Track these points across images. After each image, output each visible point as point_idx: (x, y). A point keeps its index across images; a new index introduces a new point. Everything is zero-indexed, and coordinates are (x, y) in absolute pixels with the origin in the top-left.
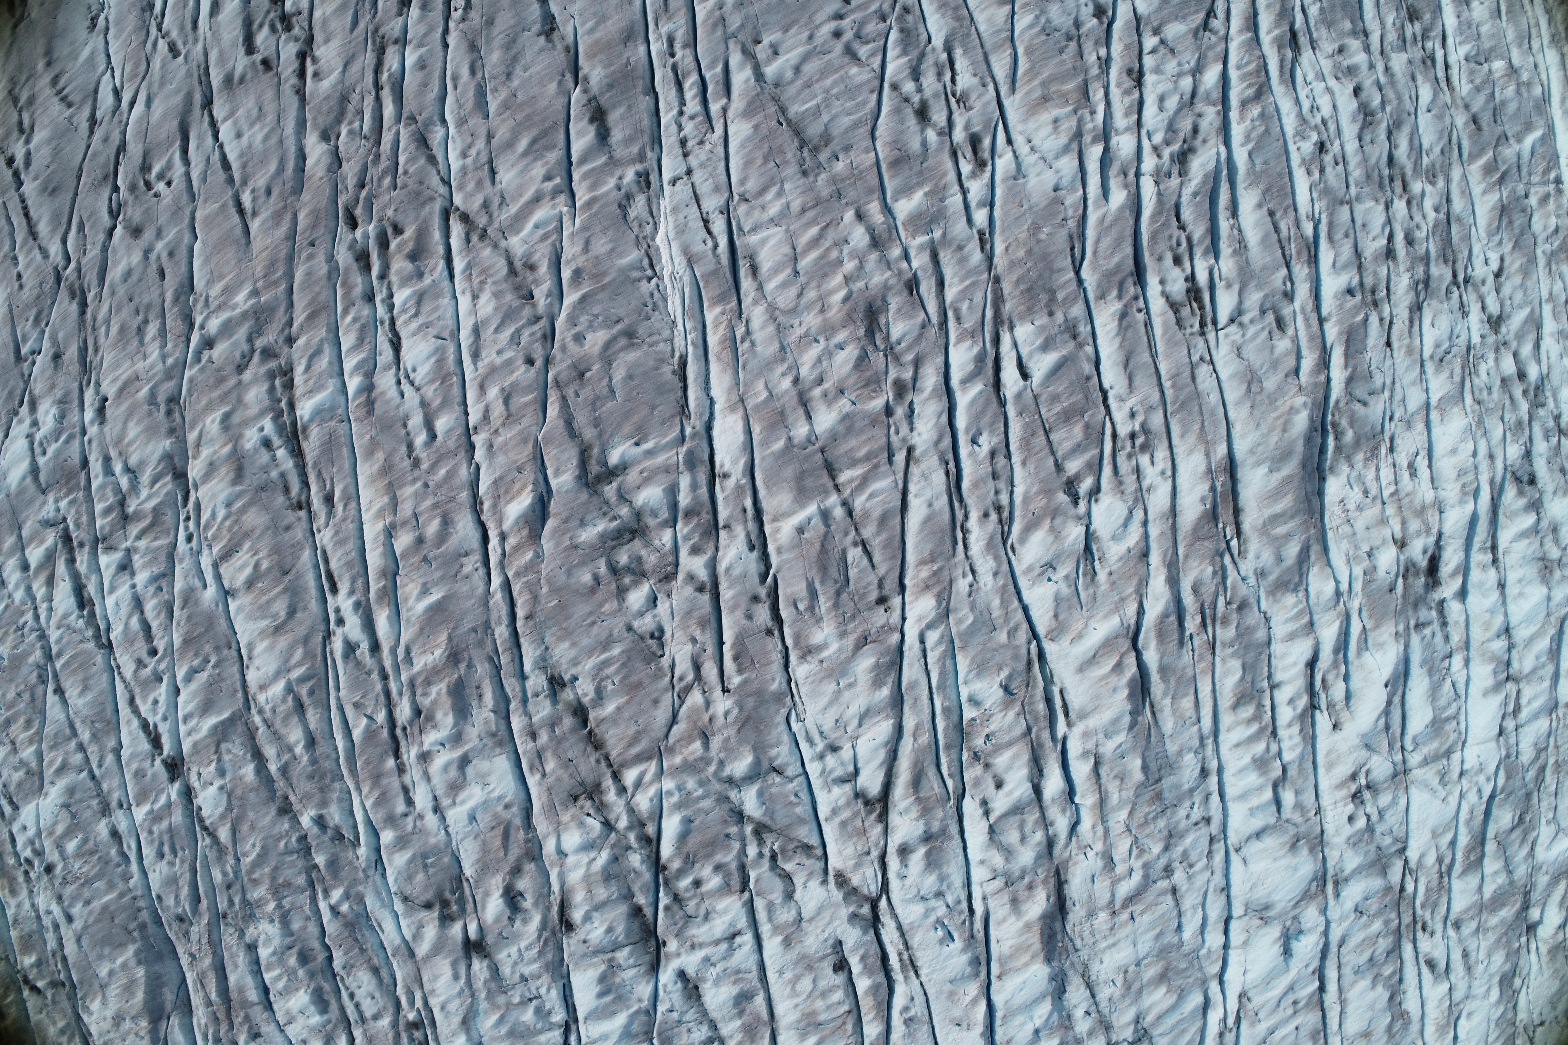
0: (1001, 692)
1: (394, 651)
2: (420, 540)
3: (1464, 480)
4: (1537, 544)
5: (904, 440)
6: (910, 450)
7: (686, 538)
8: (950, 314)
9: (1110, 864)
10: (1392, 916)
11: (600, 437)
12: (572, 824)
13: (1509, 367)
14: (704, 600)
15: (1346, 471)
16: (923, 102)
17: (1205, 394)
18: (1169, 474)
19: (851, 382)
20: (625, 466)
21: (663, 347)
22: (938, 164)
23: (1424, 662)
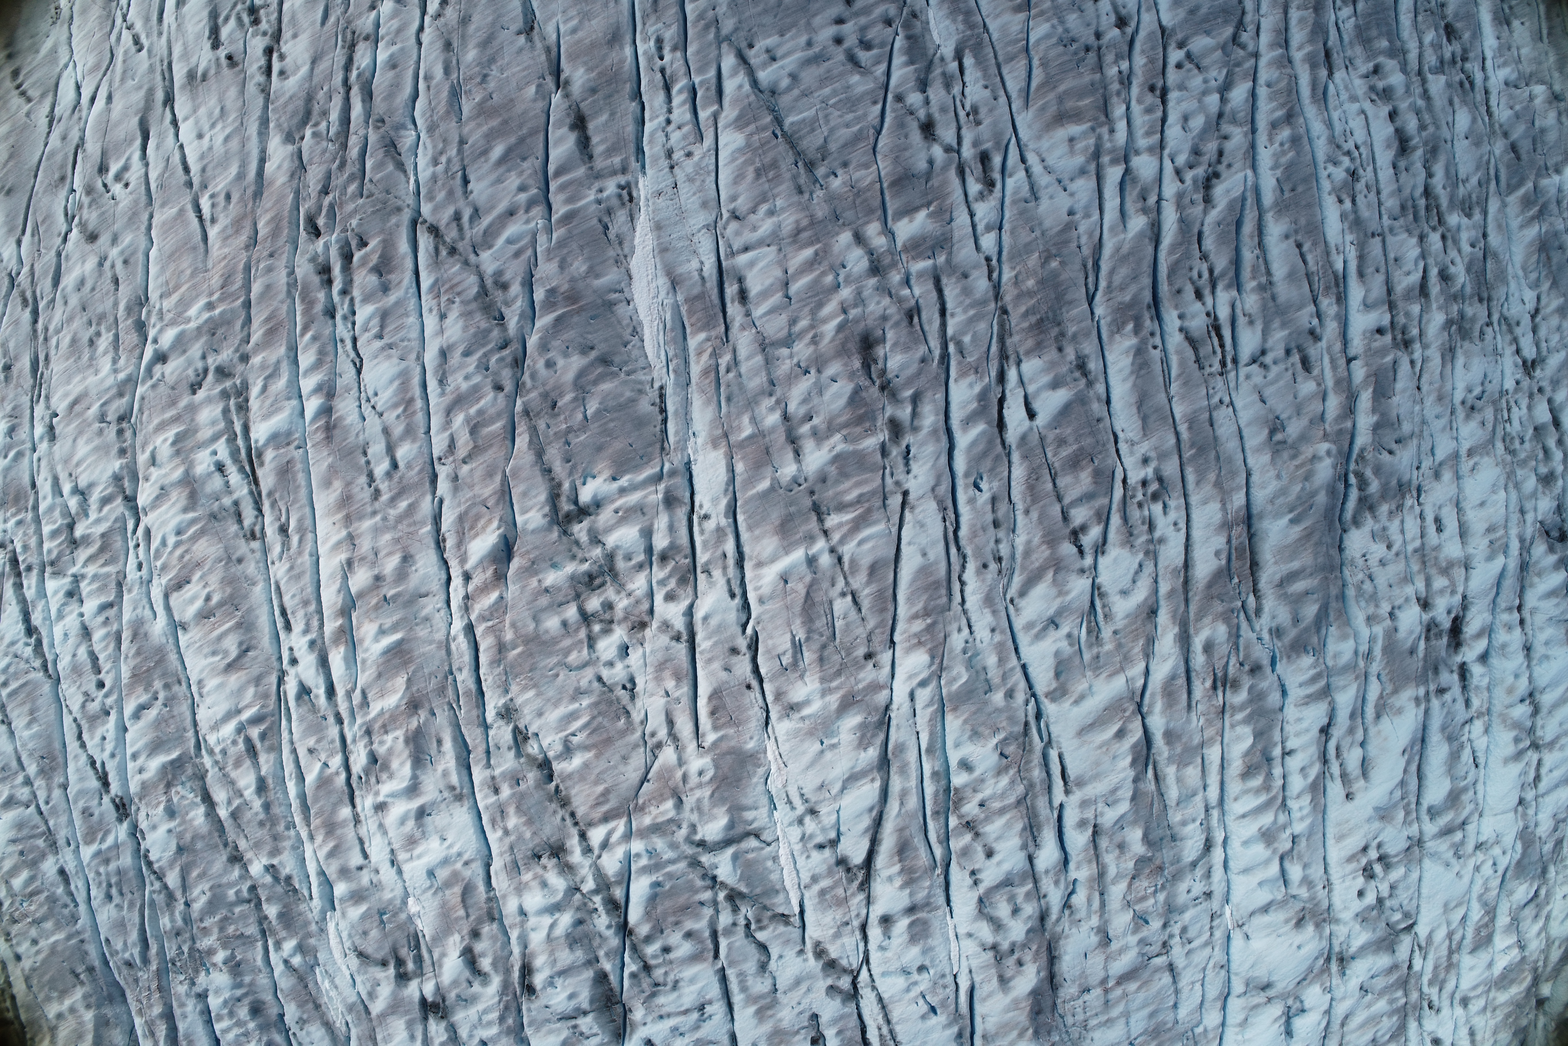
0: (995, 757)
1: (349, 695)
2: (378, 578)
3: (1493, 536)
5: (898, 483)
6: (906, 494)
7: (662, 583)
8: (952, 348)
9: (1106, 940)
10: (1400, 993)
11: (570, 474)
12: (535, 884)
13: (1543, 414)
14: (682, 649)
15: (1369, 523)
16: (929, 116)
17: (1223, 439)
18: (1182, 525)
19: (843, 419)
20: (598, 504)
21: (641, 376)
22: (945, 183)
23: (1443, 728)
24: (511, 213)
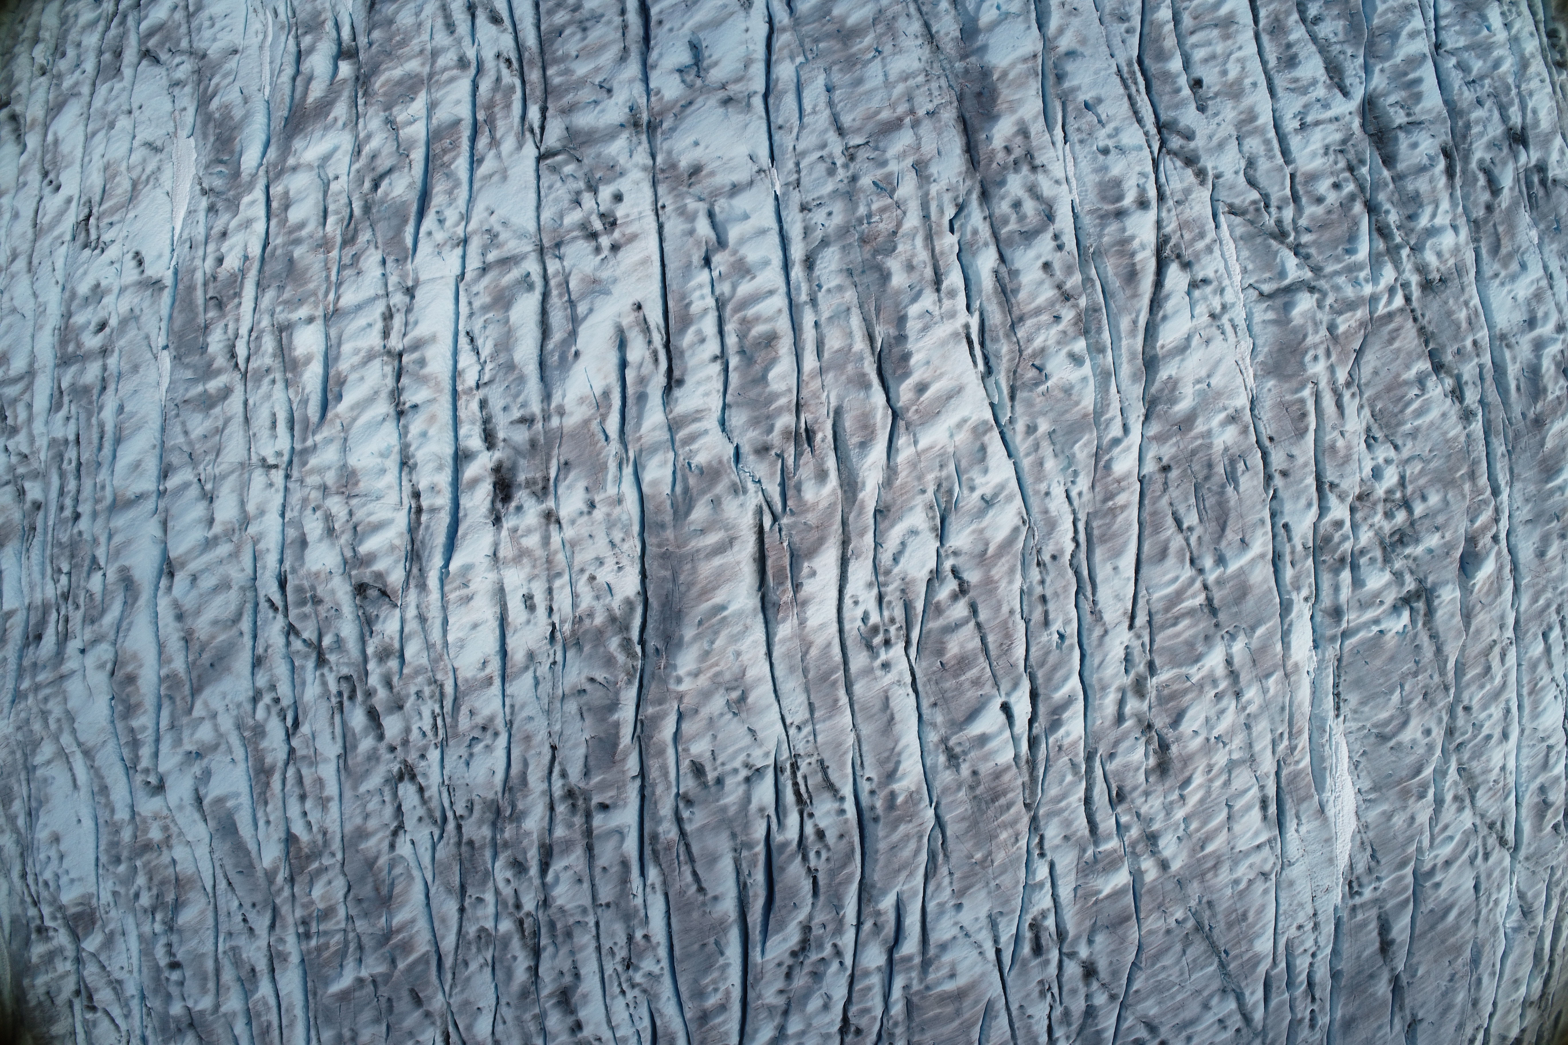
0: (1050, 367)
3: (464, 592)
4: (359, 515)
5: (1139, 637)
6: (1131, 627)
7: (1345, 538)
8: (1082, 768)
9: (920, 168)
10: (557, 80)
11: (1416, 635)
12: (1447, 255)
13: (392, 725)
14: (1330, 476)
15: (616, 604)
16: (1088, 984)
17: (799, 690)
18: (848, 601)
19: (1189, 697)
20: (1396, 609)
21: (1354, 725)
22: (1079, 924)
23: (521, 379)
24: (1448, 863)
